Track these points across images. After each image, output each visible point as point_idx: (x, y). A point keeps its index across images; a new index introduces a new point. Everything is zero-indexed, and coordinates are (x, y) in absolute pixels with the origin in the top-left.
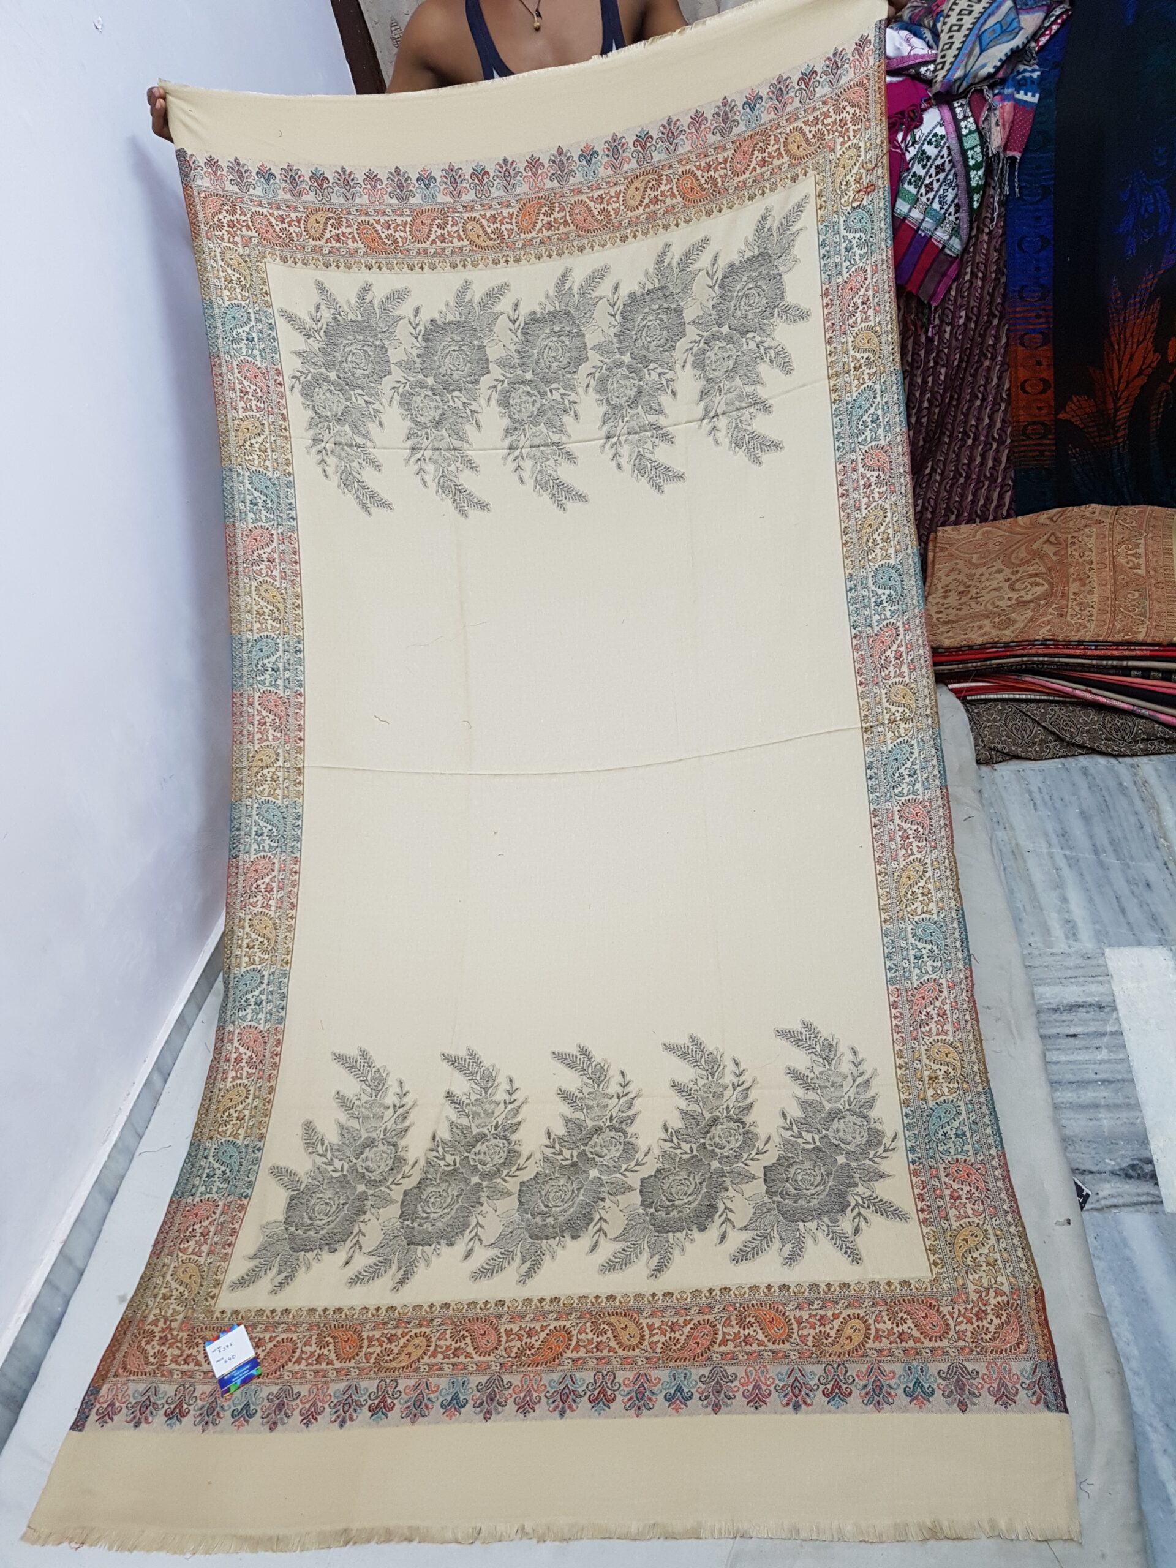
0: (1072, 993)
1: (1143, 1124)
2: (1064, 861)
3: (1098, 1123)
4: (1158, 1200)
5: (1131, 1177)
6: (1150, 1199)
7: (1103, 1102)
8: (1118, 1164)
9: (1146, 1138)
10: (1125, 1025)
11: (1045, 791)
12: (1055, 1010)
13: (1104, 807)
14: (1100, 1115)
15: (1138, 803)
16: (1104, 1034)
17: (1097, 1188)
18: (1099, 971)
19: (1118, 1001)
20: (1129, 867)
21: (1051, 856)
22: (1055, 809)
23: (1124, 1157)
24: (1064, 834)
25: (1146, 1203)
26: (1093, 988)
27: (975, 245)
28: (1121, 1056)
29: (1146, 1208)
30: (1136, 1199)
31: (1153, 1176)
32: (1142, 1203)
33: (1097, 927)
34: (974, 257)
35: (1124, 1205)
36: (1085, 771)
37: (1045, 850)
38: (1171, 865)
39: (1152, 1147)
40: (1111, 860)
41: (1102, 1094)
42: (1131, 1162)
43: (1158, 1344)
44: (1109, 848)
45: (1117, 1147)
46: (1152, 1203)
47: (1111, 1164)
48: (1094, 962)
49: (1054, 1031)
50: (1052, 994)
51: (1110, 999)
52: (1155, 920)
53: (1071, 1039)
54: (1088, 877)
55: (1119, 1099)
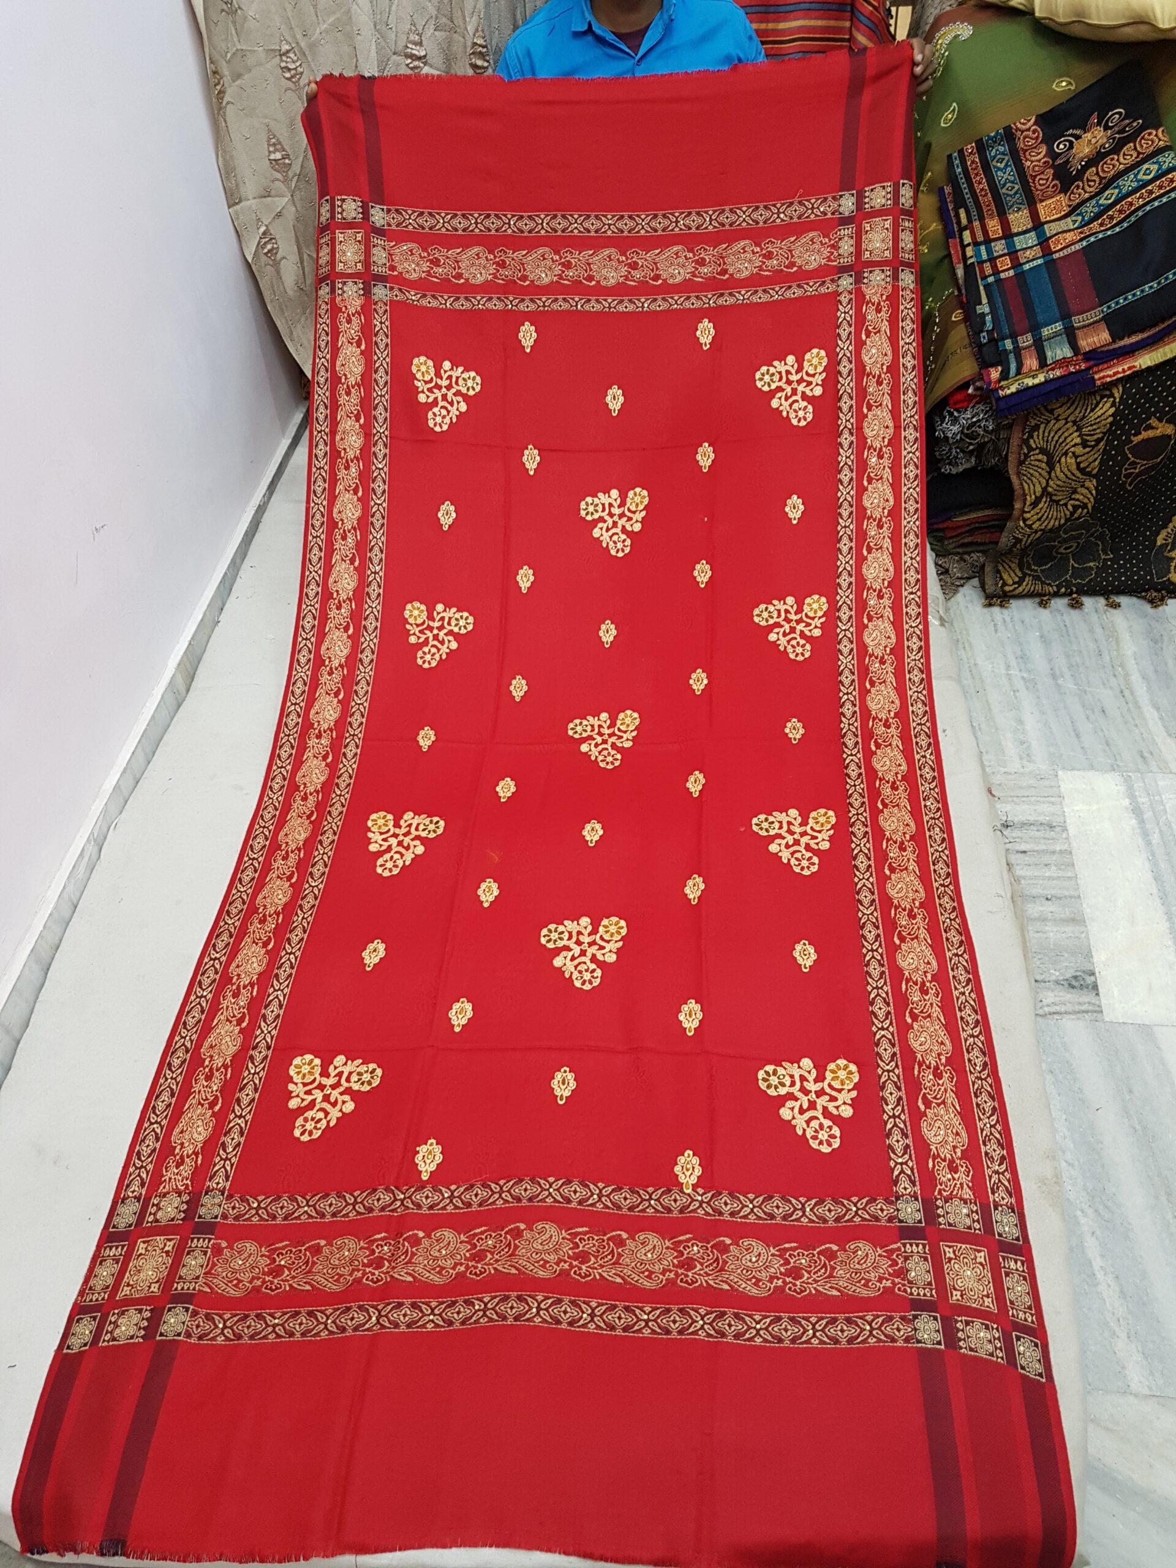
0: (1027, 812)
1: (1088, 939)
2: (1022, 682)
3: (1045, 935)
4: (1097, 1009)
5: (1073, 987)
6: (1091, 1008)
7: (1050, 916)
8: (1062, 974)
9: (1090, 951)
10: (1074, 844)
13: (1064, 631)
14: (1047, 928)
15: (1098, 630)
16: (1054, 852)
17: (1041, 996)
18: (1051, 792)
19: (1068, 821)
20: (1085, 693)
21: (1009, 677)
22: (1016, 631)
23: (1068, 968)
24: (1023, 658)
25: (1087, 1012)
26: (1045, 808)
28: (1069, 874)
29: (1087, 1016)
30: (1077, 1008)
31: (1095, 987)
32: (1083, 1012)
33: (1052, 749)
35: (1066, 1013)
37: (1003, 672)
38: (1127, 693)
39: (1095, 960)
40: (1069, 684)
41: (1049, 908)
42: (1074, 974)
43: (1092, 1140)
44: (1067, 674)
45: (1062, 958)
46: (1095, 1012)
47: (1055, 975)
48: (1046, 783)
51: (1061, 819)
52: (1108, 745)
53: (1021, 855)
54: (1044, 701)
55: (1067, 913)
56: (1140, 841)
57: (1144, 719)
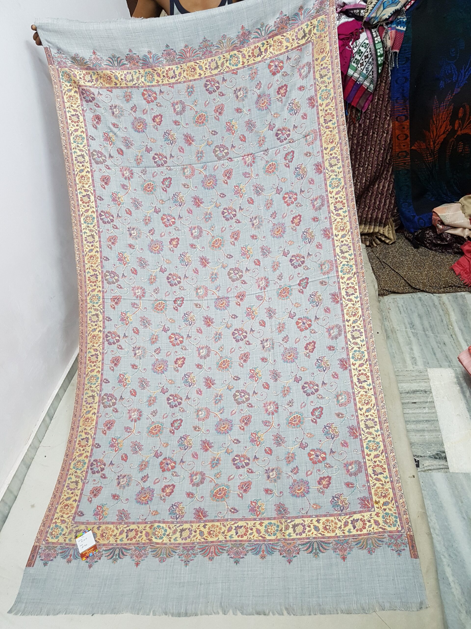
0: (415, 386)
1: (442, 437)
2: (412, 334)
3: (424, 437)
4: (447, 467)
5: (436, 458)
6: (444, 467)
7: (426, 429)
8: (431, 453)
9: (443, 443)
10: (435, 399)
11: (404, 306)
12: (408, 393)
13: (427, 313)
14: (425, 434)
15: (441, 311)
16: (427, 402)
17: (423, 463)
18: (425, 377)
19: (432, 389)
20: (437, 337)
21: (407, 332)
22: (408, 313)
23: (434, 451)
24: (412, 323)
26: (423, 384)
27: (379, 87)
28: (433, 411)
29: (443, 470)
30: (438, 467)
31: (445, 458)
32: (441, 468)
33: (424, 360)
34: (379, 92)
35: (434, 469)
36: (420, 299)
37: (404, 330)
38: (454, 336)
39: (445, 447)
40: (430, 333)
41: (426, 426)
42: (437, 453)
44: (429, 329)
45: (431, 446)
47: (429, 453)
48: (423, 374)
49: (407, 401)
50: (406, 386)
52: (447, 357)
53: (414, 404)
54: (421, 341)
55: (432, 428)
56: (461, 396)
57: (461, 346)
